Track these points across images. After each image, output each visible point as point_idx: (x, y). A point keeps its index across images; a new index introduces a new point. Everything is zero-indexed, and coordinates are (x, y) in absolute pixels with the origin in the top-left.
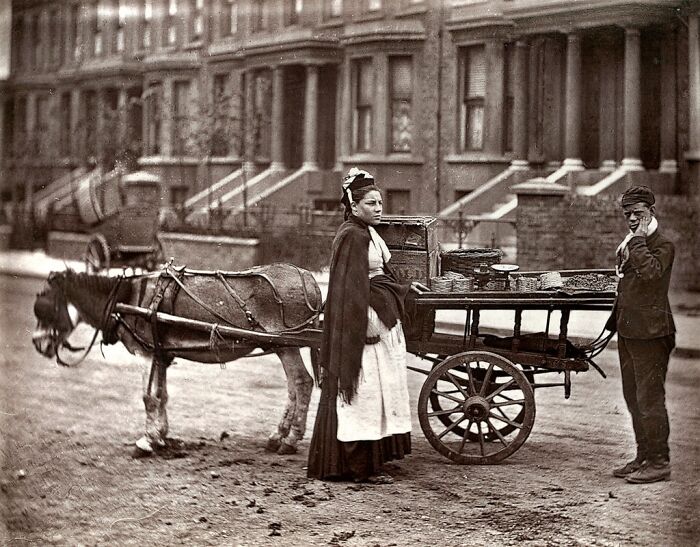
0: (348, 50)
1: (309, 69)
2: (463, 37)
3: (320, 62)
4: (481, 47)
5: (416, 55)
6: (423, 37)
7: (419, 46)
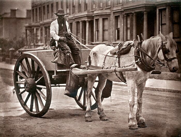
0: (95, 17)
1: (87, 22)
2: (116, 14)
3: (89, 20)
4: (119, 16)
5: (109, 18)
6: (110, 14)
7: (109, 16)
